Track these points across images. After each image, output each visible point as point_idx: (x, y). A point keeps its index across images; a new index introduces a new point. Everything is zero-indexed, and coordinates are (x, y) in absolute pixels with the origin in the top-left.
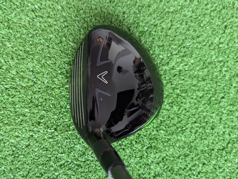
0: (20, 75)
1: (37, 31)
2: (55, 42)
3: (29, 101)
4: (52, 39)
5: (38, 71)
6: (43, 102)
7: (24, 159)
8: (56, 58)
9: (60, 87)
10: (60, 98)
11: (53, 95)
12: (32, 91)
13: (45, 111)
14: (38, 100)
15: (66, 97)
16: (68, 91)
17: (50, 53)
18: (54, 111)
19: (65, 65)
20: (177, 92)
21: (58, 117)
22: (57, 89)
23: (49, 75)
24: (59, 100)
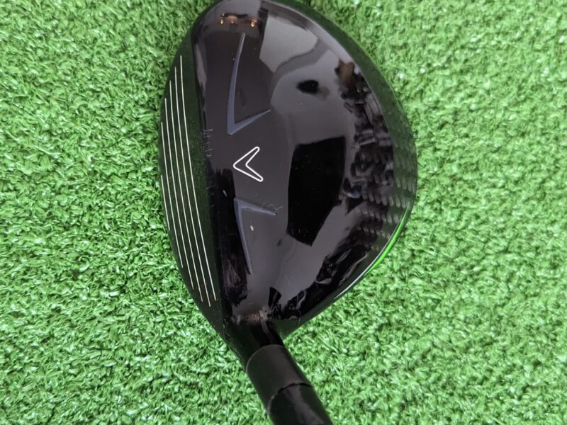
0: (14, 145)
1: (55, 22)
2: (108, 50)
3: (45, 214)
4: (99, 41)
5: (66, 129)
6: (83, 215)
7: (39, 377)
8: (113, 93)
9: (128, 173)
10: (129, 202)
11: (110, 194)
12: (50, 186)
13: (89, 239)
14: (69, 211)
15: (147, 199)
16: (150, 183)
17: (96, 79)
18: (114, 240)
19: (137, 110)
20: (452, 170)
21: (128, 256)
22: (120, 178)
23: (95, 140)
24: (126, 207)
